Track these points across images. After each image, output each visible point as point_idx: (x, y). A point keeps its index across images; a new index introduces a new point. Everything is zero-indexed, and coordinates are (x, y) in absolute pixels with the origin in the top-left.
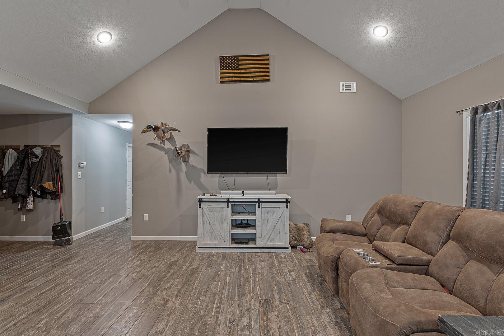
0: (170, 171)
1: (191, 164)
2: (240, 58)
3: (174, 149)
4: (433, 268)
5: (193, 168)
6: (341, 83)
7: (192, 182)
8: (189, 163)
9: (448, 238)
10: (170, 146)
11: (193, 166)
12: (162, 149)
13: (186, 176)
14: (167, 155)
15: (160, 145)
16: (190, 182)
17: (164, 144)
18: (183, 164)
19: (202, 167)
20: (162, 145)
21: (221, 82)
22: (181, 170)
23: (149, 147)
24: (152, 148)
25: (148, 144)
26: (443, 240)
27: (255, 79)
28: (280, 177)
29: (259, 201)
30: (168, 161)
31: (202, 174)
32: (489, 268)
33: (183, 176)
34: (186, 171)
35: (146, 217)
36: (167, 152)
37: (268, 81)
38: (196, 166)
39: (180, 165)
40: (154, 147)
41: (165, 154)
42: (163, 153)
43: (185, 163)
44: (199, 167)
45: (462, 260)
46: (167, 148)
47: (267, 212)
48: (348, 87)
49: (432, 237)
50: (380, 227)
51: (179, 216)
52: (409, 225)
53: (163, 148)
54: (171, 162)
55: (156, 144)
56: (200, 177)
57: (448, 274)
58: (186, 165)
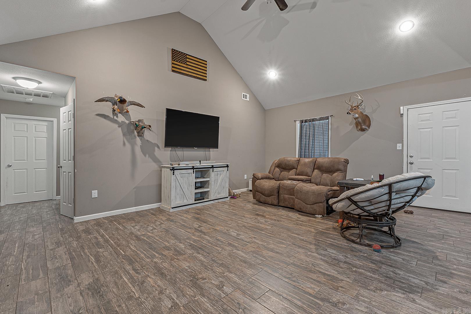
0: (124, 144)
1: (146, 139)
2: (187, 56)
3: (128, 123)
4: (313, 180)
5: (148, 142)
6: (243, 93)
7: (147, 156)
8: (143, 138)
9: (314, 169)
10: (124, 120)
11: (147, 140)
12: (116, 122)
13: (141, 150)
14: (120, 128)
15: (113, 117)
16: (145, 156)
17: (117, 117)
18: (138, 138)
19: (156, 142)
20: (115, 117)
21: (173, 71)
22: (136, 144)
23: (98, 117)
24: (103, 120)
25: (98, 115)
26: (312, 170)
27: (198, 76)
28: (213, 152)
29: (213, 167)
30: (121, 134)
31: (156, 148)
32: (329, 174)
33: (138, 149)
34: (140, 145)
35: (95, 194)
36: (121, 125)
37: (206, 80)
38: (150, 141)
39: (135, 139)
40: (105, 118)
41: (118, 128)
42: (116, 126)
43: (140, 137)
44: (153, 142)
45: (321, 175)
46: (120, 121)
47: (217, 174)
48: (245, 97)
49: (309, 170)
50: (280, 173)
51: (134, 189)
52: (297, 169)
53: (116, 120)
54: (125, 136)
55: (108, 116)
56: (154, 151)
57: (318, 181)
58: (141, 140)
